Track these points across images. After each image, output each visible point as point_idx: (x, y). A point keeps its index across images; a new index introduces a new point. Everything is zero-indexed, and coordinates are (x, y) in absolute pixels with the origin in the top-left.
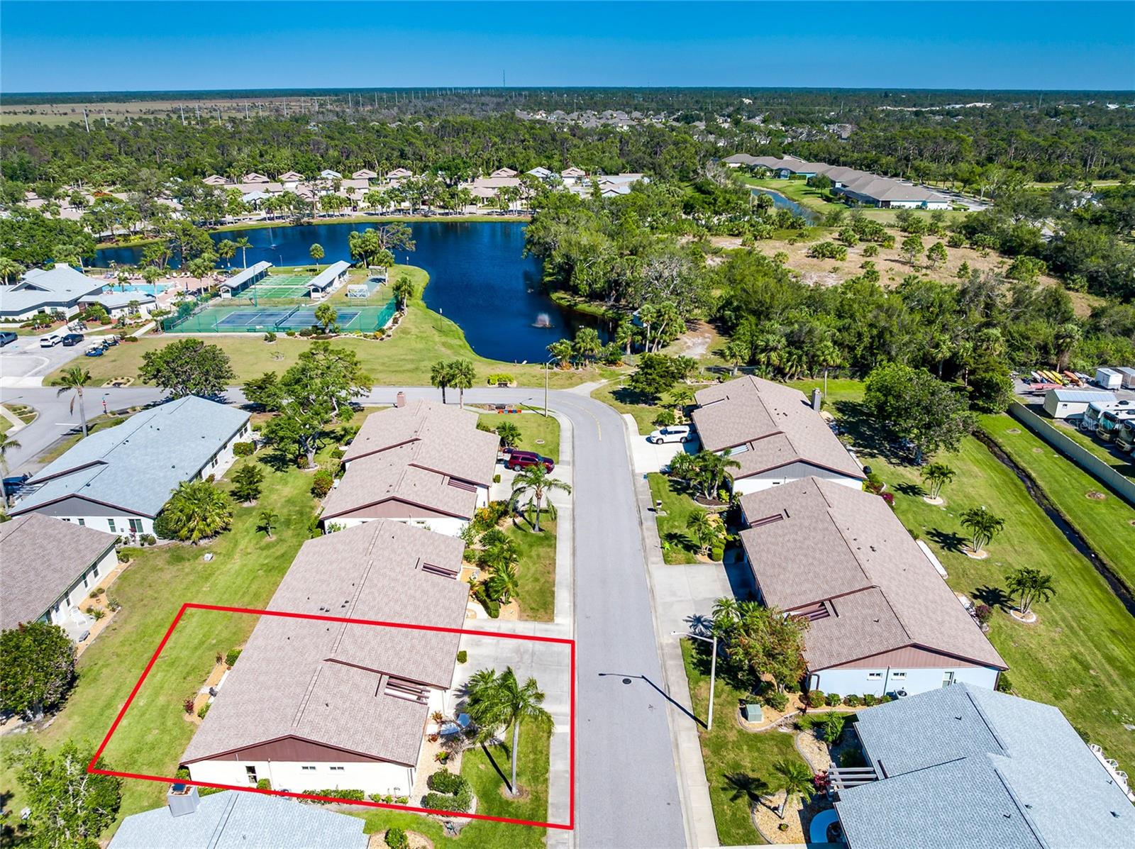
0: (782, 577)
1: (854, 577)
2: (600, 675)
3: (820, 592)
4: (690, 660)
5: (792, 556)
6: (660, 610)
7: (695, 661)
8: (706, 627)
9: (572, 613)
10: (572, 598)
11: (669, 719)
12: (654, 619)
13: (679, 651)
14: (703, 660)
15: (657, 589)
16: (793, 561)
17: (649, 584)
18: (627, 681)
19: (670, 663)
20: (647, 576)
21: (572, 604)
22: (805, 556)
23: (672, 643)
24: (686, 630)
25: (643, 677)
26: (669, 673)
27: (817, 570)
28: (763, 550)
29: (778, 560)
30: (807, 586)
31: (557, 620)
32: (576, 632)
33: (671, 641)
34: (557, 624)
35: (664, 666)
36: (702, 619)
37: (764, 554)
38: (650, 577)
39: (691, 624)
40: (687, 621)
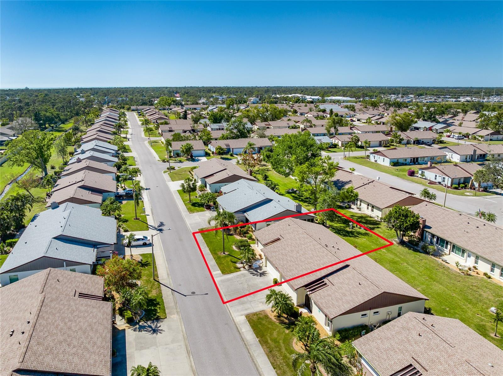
0: (94, 321)
1: (51, 301)
2: (207, 294)
3: (78, 302)
4: (161, 307)
5: (79, 333)
6: (180, 337)
7: (158, 306)
8: (150, 327)
9: (238, 326)
10: (243, 336)
11: (171, 282)
12: (184, 330)
13: (167, 311)
14: (154, 307)
15: (185, 354)
16: (81, 329)
17: (192, 359)
18: (193, 293)
19: (172, 304)
20: (194, 367)
21: (241, 332)
22: (70, 328)
23: (172, 315)
24: (163, 325)
25: (186, 296)
26: (172, 300)
27: (70, 315)
28: (98, 347)
29: (90, 334)
30: (82, 308)
31: (243, 318)
32: (229, 313)
33: (172, 316)
34: (242, 315)
35: (176, 303)
36: (152, 332)
37: (99, 343)
38: (192, 366)
39: (159, 328)
40: (162, 330)
